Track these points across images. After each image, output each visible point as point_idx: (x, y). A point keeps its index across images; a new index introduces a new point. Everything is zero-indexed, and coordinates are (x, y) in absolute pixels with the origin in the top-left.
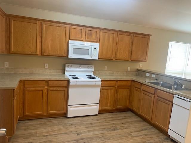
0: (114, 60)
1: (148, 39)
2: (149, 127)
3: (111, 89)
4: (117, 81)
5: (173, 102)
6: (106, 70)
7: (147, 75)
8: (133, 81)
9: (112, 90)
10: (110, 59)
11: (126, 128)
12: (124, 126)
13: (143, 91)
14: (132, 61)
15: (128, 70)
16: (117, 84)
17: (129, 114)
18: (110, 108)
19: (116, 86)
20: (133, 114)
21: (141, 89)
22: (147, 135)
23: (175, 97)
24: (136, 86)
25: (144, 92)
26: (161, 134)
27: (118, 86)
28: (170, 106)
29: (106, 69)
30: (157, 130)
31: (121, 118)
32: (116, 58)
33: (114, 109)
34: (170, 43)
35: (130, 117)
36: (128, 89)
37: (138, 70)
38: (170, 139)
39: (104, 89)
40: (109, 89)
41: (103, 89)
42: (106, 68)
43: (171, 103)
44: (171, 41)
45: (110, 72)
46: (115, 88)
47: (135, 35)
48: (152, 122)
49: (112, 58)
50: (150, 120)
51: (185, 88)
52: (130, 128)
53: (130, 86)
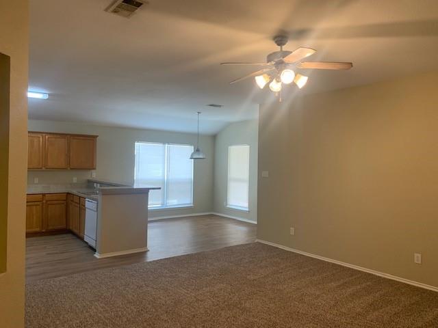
0: (44, 169)
1: (93, 140)
3: (36, 206)
4: (44, 195)
5: (86, 206)
6: (36, 184)
9: (38, 207)
10: (39, 168)
14: (72, 169)
15: (74, 182)
16: (44, 199)
18: (38, 230)
19: (44, 201)
27: (46, 201)
33: (44, 231)
34: (136, 144)
36: (63, 204)
40: (33, 205)
42: (36, 180)
44: (138, 142)
46: (43, 203)
47: (72, 137)
49: (41, 167)
53: (65, 200)
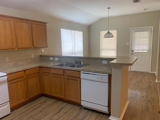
0: (16, 49)
1: (45, 26)
2: (64, 104)
3: (20, 81)
4: (25, 71)
5: (81, 78)
7: (50, 59)
8: (40, 67)
9: (22, 82)
10: (12, 49)
11: (46, 116)
12: (42, 113)
13: (52, 75)
14: (34, 48)
15: (32, 58)
16: (25, 74)
17: (43, 99)
18: (23, 100)
20: (47, 98)
21: (51, 73)
22: (66, 113)
23: (82, 73)
24: (44, 72)
25: (54, 75)
26: (76, 107)
27: (27, 76)
28: (79, 81)
29: (8, 61)
30: (71, 105)
31: (37, 106)
32: (18, 47)
33: (27, 100)
34: (61, 30)
35: (45, 102)
36: (37, 76)
37: (41, 56)
38: (83, 108)
39: (12, 84)
40: (18, 82)
41: (10, 84)
43: (79, 79)
44: (62, 28)
45: (14, 63)
46: (25, 78)
47: (32, 23)
48: (65, 99)
49: (14, 48)
50: (64, 98)
51: (83, 64)
52: (49, 113)
53: (38, 73)
